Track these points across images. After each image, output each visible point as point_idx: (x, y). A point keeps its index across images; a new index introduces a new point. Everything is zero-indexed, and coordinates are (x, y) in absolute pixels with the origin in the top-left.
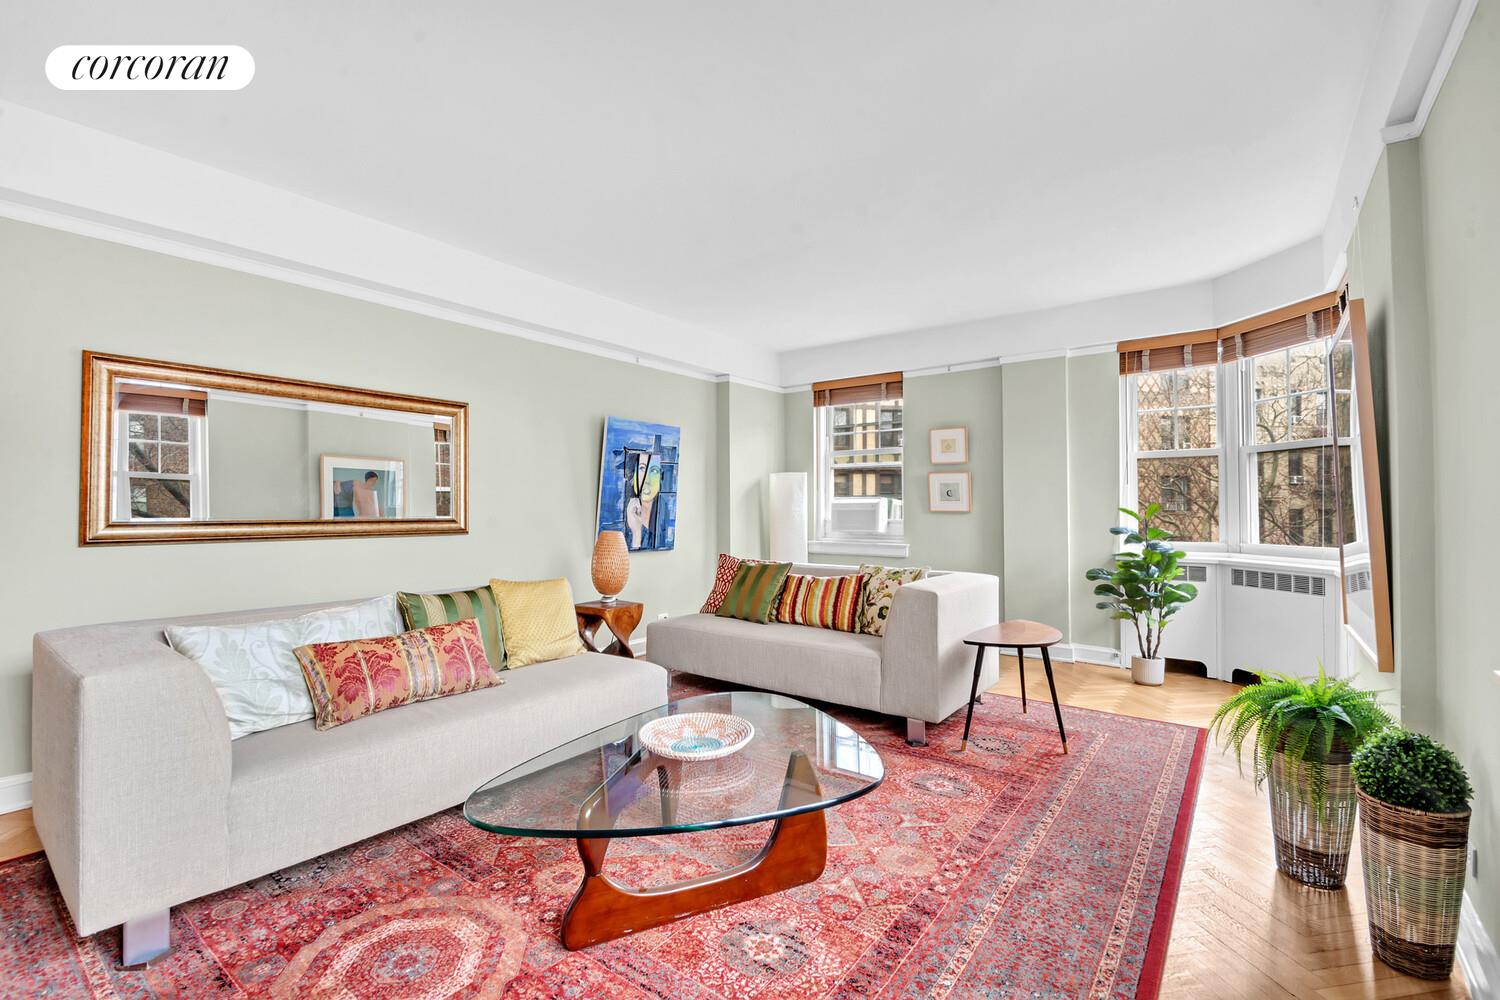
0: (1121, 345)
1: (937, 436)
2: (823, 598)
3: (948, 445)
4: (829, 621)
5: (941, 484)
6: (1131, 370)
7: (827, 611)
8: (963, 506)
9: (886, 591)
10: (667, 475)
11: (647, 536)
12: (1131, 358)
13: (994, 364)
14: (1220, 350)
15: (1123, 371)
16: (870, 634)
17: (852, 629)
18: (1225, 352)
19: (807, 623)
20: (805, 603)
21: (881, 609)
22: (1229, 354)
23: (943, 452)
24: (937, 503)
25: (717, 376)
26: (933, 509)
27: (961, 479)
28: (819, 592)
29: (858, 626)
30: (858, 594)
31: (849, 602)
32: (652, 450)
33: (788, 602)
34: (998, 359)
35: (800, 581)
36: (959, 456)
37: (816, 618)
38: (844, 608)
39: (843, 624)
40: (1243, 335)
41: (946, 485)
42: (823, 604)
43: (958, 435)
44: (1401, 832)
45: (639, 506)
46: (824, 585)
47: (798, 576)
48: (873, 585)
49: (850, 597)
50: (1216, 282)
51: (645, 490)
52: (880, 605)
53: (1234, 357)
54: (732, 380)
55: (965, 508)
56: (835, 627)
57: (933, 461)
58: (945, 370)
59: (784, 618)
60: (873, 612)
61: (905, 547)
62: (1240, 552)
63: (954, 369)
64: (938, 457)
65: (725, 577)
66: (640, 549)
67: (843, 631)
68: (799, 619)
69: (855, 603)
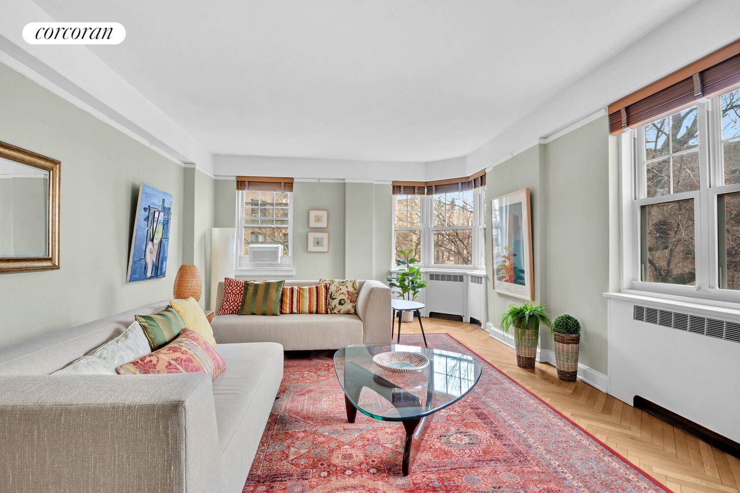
0: (393, 182)
1: (313, 214)
2: (310, 298)
3: (319, 218)
4: (314, 309)
5: (314, 238)
6: (396, 193)
7: (313, 304)
8: (325, 249)
9: (341, 291)
10: (166, 226)
11: (154, 268)
12: (397, 188)
13: (342, 182)
14: (426, 190)
15: (394, 193)
16: (335, 313)
17: (327, 313)
18: (428, 191)
19: (299, 312)
20: (298, 301)
21: (340, 300)
22: (430, 192)
23: (315, 222)
24: (312, 247)
25: (185, 163)
26: (309, 251)
27: (324, 236)
28: (307, 295)
29: (329, 310)
30: (327, 294)
31: (323, 299)
32: (160, 209)
33: (288, 302)
34: (344, 179)
35: (292, 290)
36: (323, 224)
37: (306, 309)
38: (322, 302)
39: (322, 310)
40: (435, 186)
41: (317, 238)
42: (310, 301)
43: (324, 214)
44: (570, 342)
45: (152, 247)
46: (308, 292)
47: (289, 287)
48: (332, 289)
49: (324, 296)
50: (427, 164)
51: (156, 237)
52: (339, 298)
53: (432, 194)
54: (197, 168)
55: (326, 250)
56: (317, 312)
57: (310, 226)
58: (317, 181)
59: (286, 311)
60: (336, 302)
61: (294, 270)
62: (429, 267)
63: (321, 181)
64: (313, 224)
65: (234, 291)
66: (151, 277)
67: (322, 314)
68: (295, 310)
69: (326, 299)
